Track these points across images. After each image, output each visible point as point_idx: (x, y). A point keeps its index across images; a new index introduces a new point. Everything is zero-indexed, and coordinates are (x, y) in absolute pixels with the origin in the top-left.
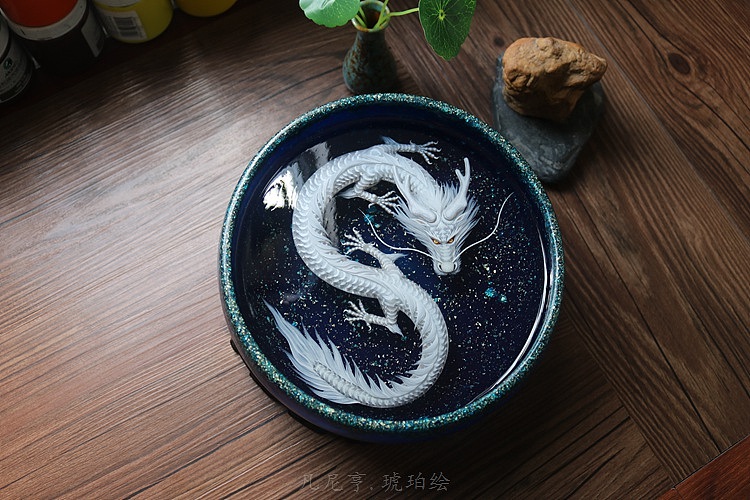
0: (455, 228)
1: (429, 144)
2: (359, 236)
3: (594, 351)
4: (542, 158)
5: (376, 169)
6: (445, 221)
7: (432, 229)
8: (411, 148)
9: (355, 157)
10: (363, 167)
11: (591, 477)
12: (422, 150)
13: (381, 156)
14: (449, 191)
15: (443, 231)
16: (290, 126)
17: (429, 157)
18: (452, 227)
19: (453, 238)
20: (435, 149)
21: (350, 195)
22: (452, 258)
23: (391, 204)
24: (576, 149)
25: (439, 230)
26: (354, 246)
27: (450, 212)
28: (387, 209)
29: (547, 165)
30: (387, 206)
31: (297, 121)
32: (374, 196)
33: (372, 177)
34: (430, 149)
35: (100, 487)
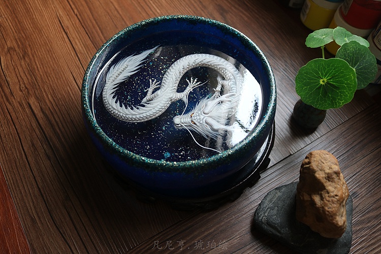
2: (196, 84)
3: (141, 248)
4: (269, 210)
5: (233, 86)
6: (204, 119)
10: (233, 80)
11: (63, 237)
15: (198, 117)
18: (201, 122)
19: (195, 124)
22: (183, 123)
24: (279, 232)
26: (190, 82)
29: (264, 213)
35: (93, 25)
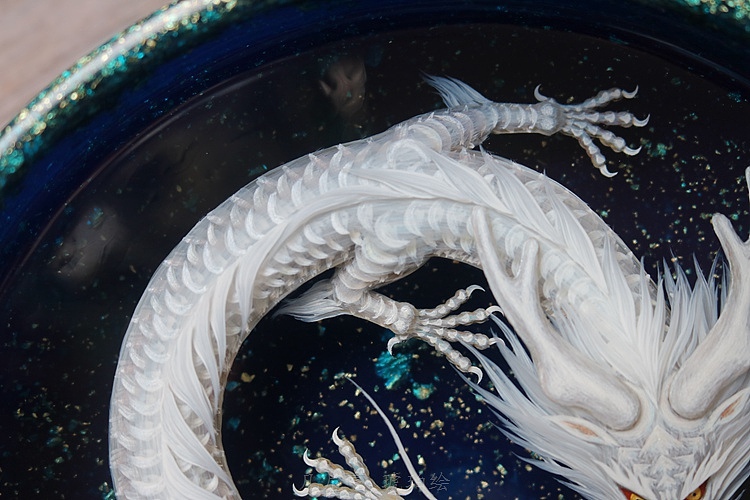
0: (710, 448)
1: (605, 97)
2: (354, 460)
5: (413, 221)
6: (673, 421)
7: (625, 454)
8: (539, 117)
9: (333, 176)
10: (364, 214)
12: (581, 123)
13: (429, 168)
14: (691, 303)
16: (58, 94)
17: (606, 150)
18: (698, 444)
19: (703, 487)
20: (626, 119)
21: (318, 308)
23: (467, 338)
25: (650, 460)
27: (693, 390)
28: (455, 357)
30: (456, 346)
31: (85, 71)
32: (407, 309)
33: (398, 253)
34: (610, 118)
